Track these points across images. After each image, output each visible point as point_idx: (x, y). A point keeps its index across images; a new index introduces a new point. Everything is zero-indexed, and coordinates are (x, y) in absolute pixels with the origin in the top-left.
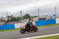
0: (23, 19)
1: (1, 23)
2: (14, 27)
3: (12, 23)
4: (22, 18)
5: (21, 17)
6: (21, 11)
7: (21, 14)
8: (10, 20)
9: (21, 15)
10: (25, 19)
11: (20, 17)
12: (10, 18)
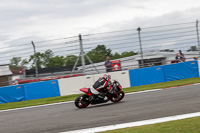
0: (87, 63)
1: (14, 78)
2: (58, 91)
3: (48, 77)
4: (83, 60)
5: (80, 58)
6: (80, 36)
7: (81, 44)
8: (43, 66)
9: (82, 49)
10: (95, 64)
11: (78, 55)
12: (42, 60)
